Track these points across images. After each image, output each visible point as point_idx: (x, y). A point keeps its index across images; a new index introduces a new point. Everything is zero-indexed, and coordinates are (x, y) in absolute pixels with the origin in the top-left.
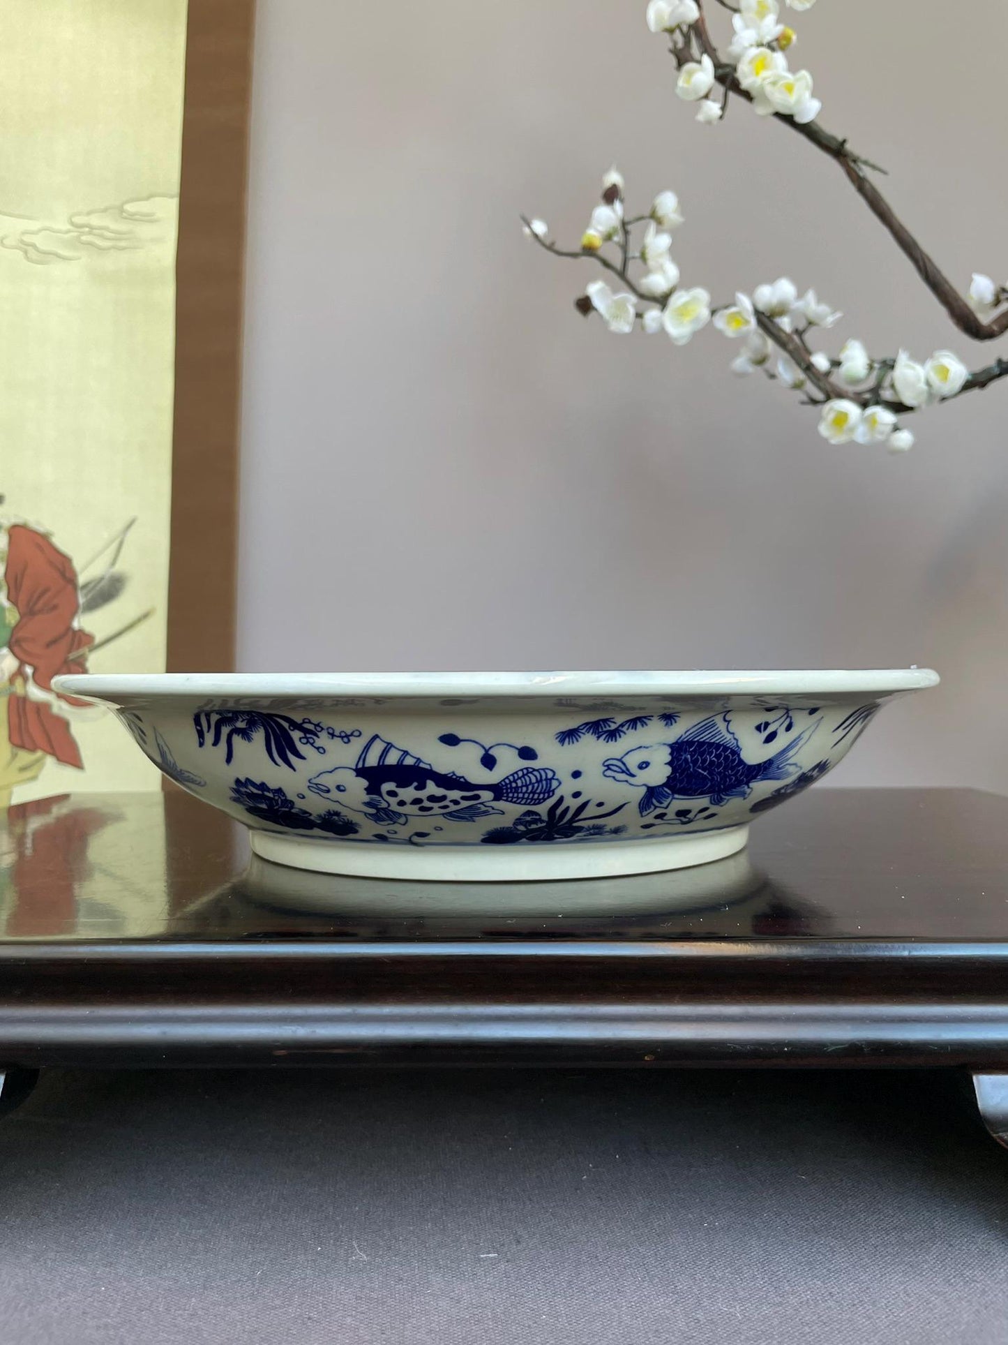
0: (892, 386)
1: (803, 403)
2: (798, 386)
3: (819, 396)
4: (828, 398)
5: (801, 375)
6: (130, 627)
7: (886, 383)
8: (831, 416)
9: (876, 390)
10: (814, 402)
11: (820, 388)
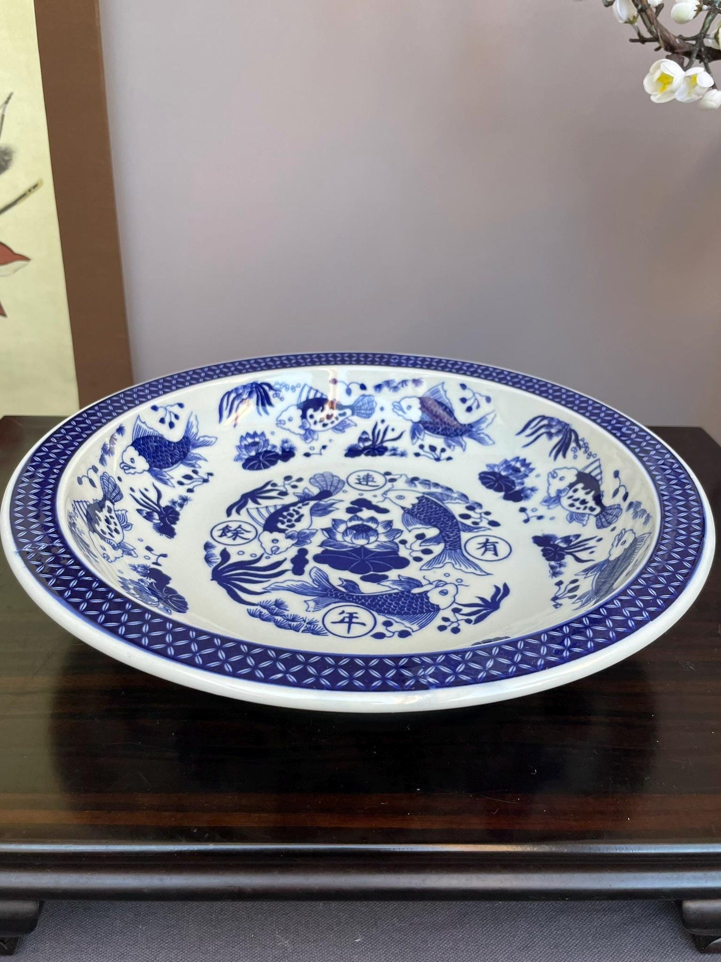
0: (716, 38)
1: (632, 41)
2: (630, 22)
3: (647, 35)
4: (655, 39)
5: (635, 12)
6: (23, 196)
7: (711, 33)
8: (657, 75)
9: (699, 38)
10: (643, 40)
11: (651, 32)
